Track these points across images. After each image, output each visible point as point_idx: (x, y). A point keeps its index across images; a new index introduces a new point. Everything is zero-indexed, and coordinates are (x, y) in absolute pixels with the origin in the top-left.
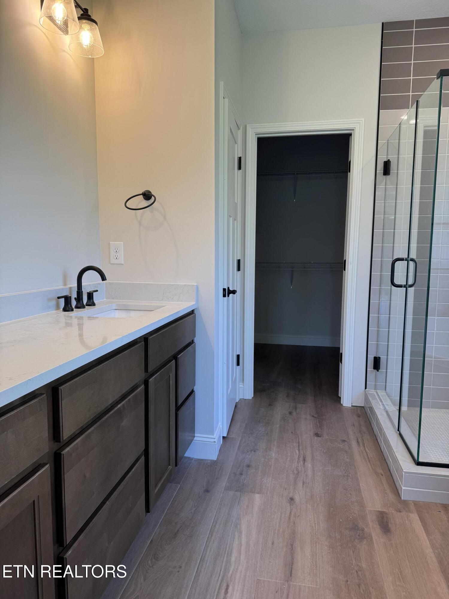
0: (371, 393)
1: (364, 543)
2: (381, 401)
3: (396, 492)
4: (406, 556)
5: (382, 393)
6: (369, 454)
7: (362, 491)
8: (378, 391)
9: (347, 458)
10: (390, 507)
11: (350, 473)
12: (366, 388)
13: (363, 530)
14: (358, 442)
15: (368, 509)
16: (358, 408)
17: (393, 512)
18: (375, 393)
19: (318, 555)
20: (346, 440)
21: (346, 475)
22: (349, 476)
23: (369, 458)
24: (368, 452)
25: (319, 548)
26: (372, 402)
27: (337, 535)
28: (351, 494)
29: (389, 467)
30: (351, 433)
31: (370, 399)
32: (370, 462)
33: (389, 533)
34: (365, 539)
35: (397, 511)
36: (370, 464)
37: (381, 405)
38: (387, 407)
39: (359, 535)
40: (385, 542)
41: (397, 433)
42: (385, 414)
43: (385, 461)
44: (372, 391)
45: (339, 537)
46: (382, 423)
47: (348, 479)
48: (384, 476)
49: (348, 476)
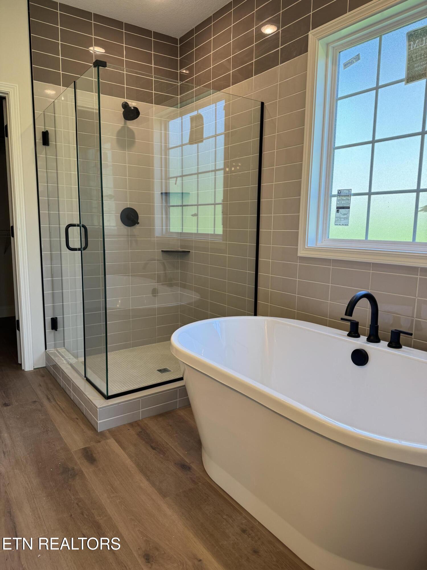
0: (52, 352)
1: (77, 479)
2: (63, 357)
3: (92, 427)
4: (113, 473)
5: (62, 350)
6: (61, 406)
7: (64, 438)
8: (57, 349)
9: (42, 416)
10: (90, 441)
11: (49, 427)
12: (46, 349)
13: (73, 469)
14: (48, 399)
15: (73, 450)
16: (40, 369)
17: (94, 444)
18: (55, 351)
19: (38, 509)
20: (36, 400)
21: (45, 430)
22: (49, 430)
23: (62, 409)
24: (60, 405)
25: (38, 502)
26: (55, 360)
27: (51, 483)
28: (54, 445)
29: (81, 410)
30: (39, 393)
31: (52, 357)
32: (64, 412)
33: (95, 462)
34: (77, 476)
35: (97, 443)
36: (65, 413)
37: (64, 360)
38: (70, 360)
39: (71, 475)
40: (94, 470)
41: (84, 379)
42: (69, 367)
43: (77, 407)
44: (53, 350)
45: (54, 484)
46: (69, 375)
47: (48, 433)
48: (79, 419)
49: (47, 431)
